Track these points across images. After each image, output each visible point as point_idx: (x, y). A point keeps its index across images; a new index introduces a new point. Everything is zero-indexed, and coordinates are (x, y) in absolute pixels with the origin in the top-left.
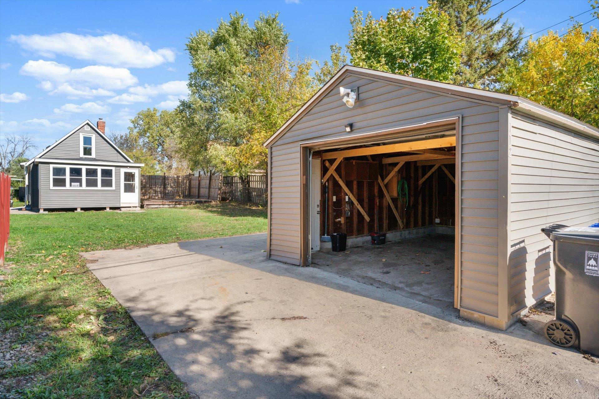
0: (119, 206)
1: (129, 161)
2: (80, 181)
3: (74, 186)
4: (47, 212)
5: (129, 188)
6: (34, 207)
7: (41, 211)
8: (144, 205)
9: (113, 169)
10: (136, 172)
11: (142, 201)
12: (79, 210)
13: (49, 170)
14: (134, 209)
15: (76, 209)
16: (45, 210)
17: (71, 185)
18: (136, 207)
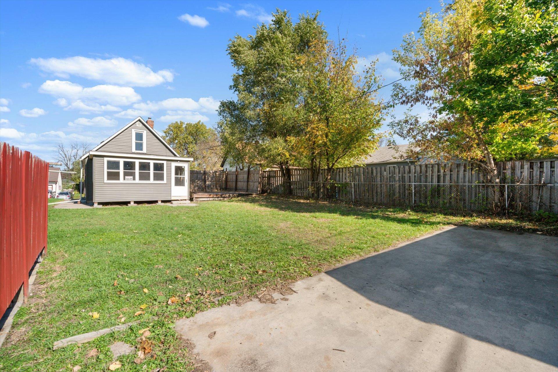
0: (170, 199)
1: (175, 156)
2: (133, 175)
3: (128, 179)
4: (101, 206)
5: (179, 182)
6: (88, 200)
7: (96, 205)
8: (193, 198)
9: (165, 162)
10: (186, 166)
11: (191, 193)
12: (132, 203)
13: (104, 163)
14: (184, 202)
15: (129, 202)
16: (99, 204)
17: (124, 179)
18: (186, 200)
